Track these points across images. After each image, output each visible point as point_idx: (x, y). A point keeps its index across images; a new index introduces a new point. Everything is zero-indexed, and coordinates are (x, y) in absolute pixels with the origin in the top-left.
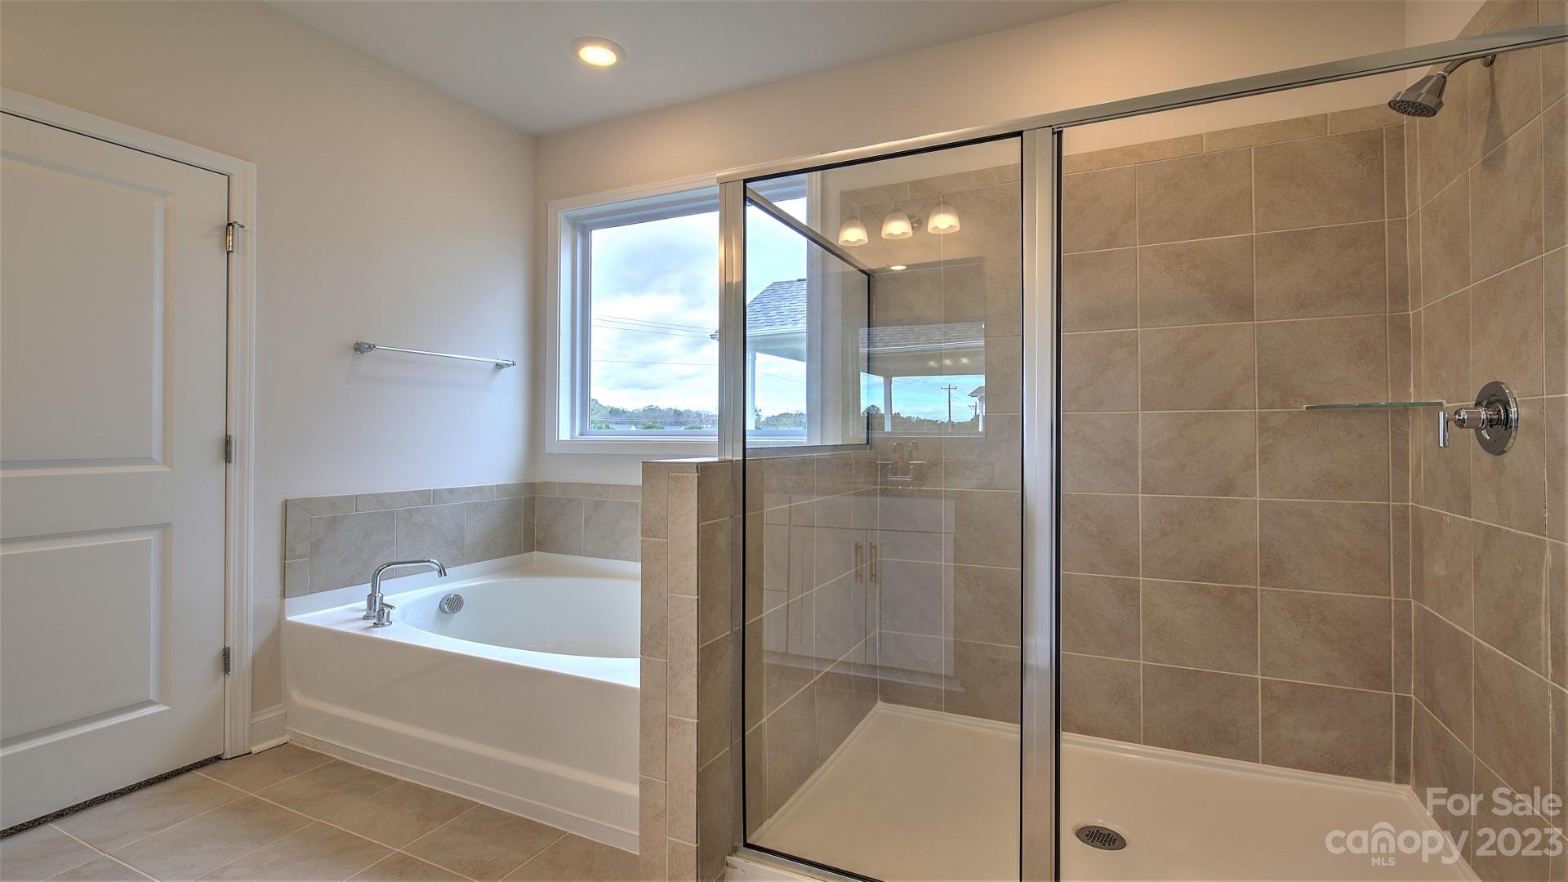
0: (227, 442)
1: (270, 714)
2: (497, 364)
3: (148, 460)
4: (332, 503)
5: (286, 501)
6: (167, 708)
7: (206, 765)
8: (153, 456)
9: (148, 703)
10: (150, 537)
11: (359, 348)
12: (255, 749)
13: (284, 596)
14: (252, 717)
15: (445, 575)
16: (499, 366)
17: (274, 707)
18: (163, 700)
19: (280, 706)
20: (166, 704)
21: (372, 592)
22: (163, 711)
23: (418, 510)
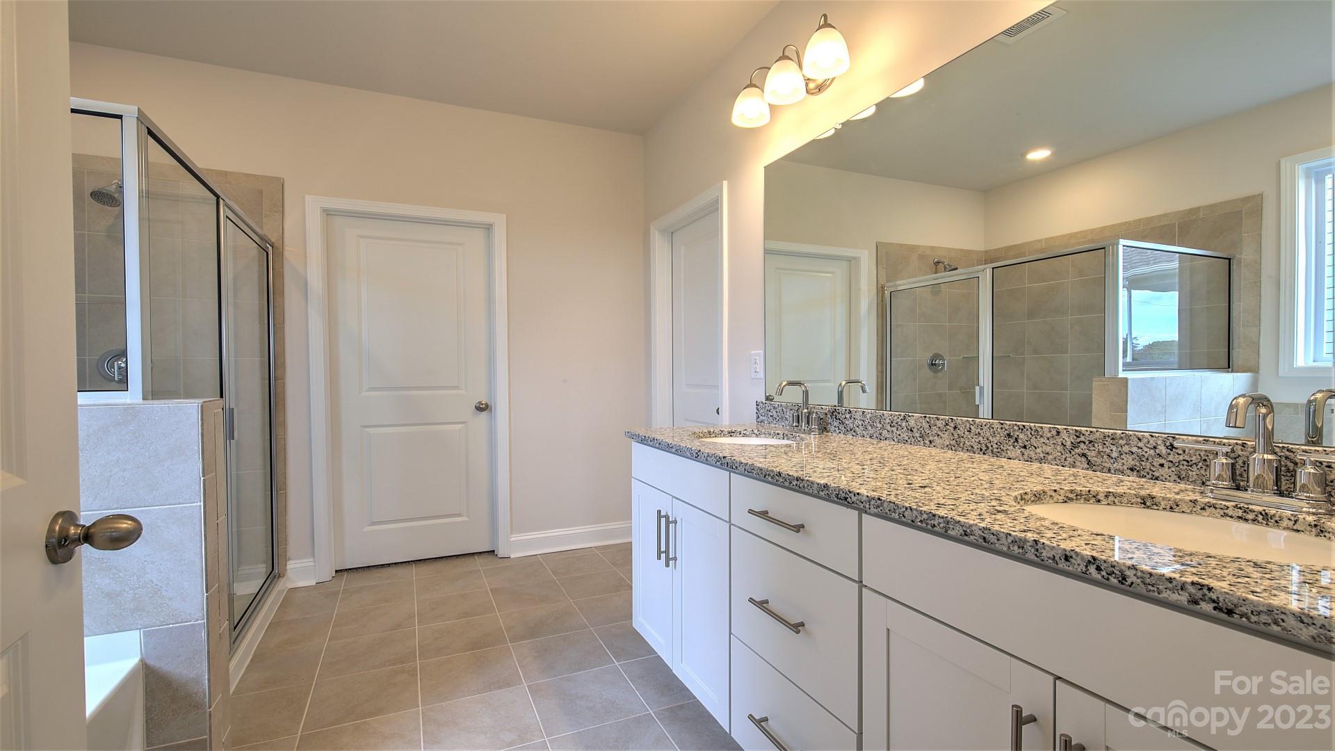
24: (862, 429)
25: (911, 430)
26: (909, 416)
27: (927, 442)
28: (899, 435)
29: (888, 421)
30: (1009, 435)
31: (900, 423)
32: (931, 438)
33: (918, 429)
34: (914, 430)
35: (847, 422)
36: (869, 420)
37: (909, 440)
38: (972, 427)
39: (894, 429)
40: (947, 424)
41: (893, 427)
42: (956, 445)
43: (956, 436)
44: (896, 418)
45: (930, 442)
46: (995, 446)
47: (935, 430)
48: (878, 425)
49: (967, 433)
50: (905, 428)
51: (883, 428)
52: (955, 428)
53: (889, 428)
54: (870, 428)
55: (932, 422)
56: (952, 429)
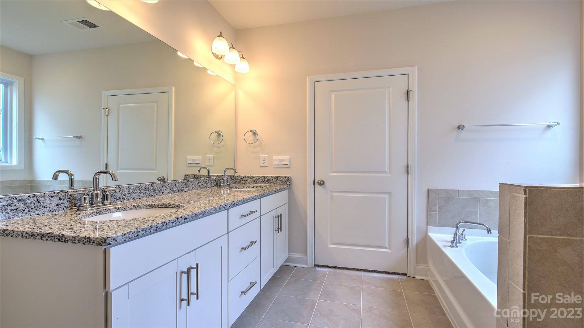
0: (408, 167)
1: (422, 267)
2: (548, 126)
3: (385, 172)
4: (447, 192)
5: (429, 189)
6: (390, 251)
7: (402, 275)
8: (386, 171)
9: (385, 248)
10: (386, 196)
11: (460, 128)
12: (417, 277)
13: (427, 225)
14: (416, 265)
15: (491, 233)
16: (549, 127)
17: (424, 265)
18: (390, 248)
19: (426, 265)
20: (390, 250)
21: (456, 232)
22: (390, 252)
23: (491, 200)
24: (128, 195)
25: (155, 190)
26: (154, 184)
27: (161, 193)
28: (149, 194)
29: (143, 188)
30: (185, 184)
31: (149, 188)
32: (163, 191)
33: (158, 189)
34: (156, 190)
35: (116, 195)
36: (132, 190)
37: (154, 195)
38: (176, 184)
39: (147, 192)
40: (168, 184)
41: (146, 190)
42: (172, 191)
43: (171, 188)
44: (148, 186)
45: (162, 193)
46: (182, 189)
47: (164, 187)
48: (138, 191)
49: (175, 186)
50: (152, 190)
51: (141, 192)
52: (171, 185)
53: (144, 191)
54: (133, 194)
55: (163, 184)
56: (170, 186)
